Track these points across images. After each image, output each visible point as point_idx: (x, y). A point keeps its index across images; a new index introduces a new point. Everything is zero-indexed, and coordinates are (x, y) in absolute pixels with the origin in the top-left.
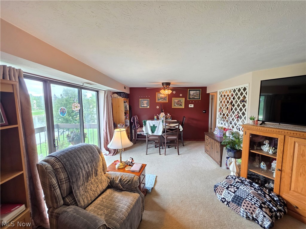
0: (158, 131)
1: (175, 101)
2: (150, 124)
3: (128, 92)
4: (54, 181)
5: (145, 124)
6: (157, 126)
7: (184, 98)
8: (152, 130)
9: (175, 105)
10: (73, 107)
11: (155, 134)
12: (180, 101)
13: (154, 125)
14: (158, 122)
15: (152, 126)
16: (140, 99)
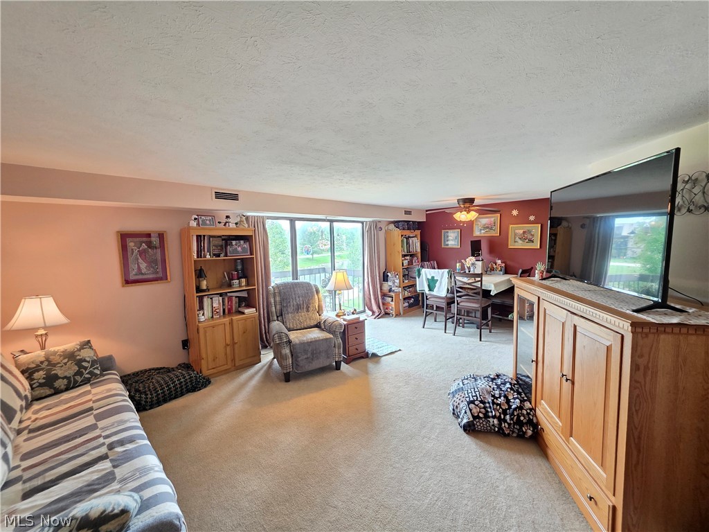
0: (441, 289)
1: (517, 231)
2: (426, 275)
3: (423, 219)
4: (272, 301)
5: (419, 275)
6: (437, 280)
7: (540, 225)
8: (429, 286)
9: (515, 242)
10: (320, 245)
11: (435, 293)
12: (529, 232)
13: (433, 277)
14: (441, 273)
15: (430, 278)
16: (443, 231)
